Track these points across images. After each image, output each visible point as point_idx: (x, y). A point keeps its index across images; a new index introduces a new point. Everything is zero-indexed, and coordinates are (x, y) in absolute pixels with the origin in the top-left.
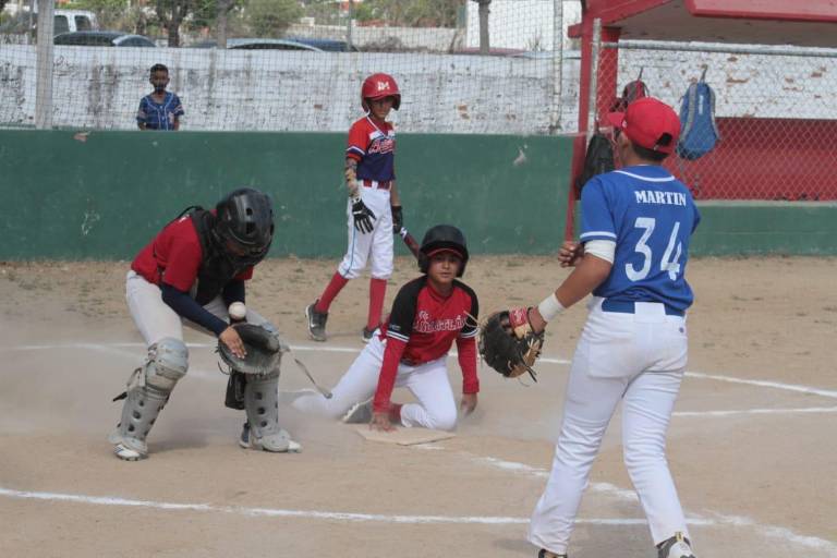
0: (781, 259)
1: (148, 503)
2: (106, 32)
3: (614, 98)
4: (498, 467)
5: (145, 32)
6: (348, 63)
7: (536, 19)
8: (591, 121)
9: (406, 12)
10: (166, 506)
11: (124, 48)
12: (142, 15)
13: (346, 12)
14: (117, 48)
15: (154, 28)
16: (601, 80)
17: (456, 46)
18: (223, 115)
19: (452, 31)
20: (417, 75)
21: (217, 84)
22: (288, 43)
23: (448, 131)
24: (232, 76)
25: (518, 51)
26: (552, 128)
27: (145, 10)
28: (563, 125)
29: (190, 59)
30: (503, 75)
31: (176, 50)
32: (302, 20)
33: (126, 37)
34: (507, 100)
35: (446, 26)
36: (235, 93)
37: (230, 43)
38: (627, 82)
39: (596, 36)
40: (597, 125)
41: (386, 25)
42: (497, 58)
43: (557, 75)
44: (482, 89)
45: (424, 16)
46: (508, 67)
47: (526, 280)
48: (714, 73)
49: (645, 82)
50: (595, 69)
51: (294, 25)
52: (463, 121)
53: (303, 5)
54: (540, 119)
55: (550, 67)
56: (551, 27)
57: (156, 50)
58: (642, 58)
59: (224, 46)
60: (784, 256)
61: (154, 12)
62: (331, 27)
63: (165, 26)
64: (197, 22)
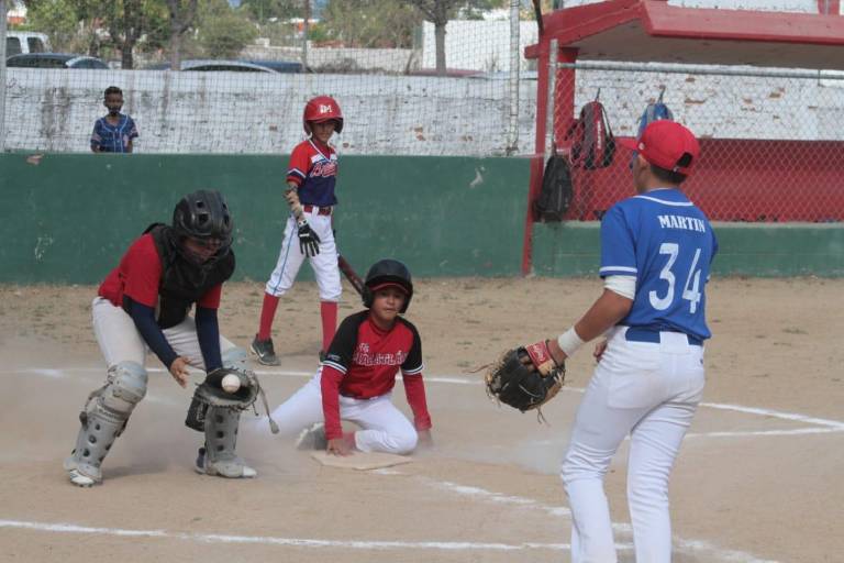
0: (739, 280)
1: (101, 530)
2: (59, 54)
3: (572, 119)
4: (455, 492)
5: (98, 54)
6: (303, 85)
7: (492, 40)
8: (548, 143)
9: (362, 33)
10: (121, 532)
11: (77, 70)
12: (95, 36)
13: (301, 33)
14: (69, 70)
15: (107, 50)
16: (558, 101)
17: (411, 67)
18: (176, 139)
19: (408, 52)
20: (373, 96)
21: (172, 105)
22: (242, 64)
23: (405, 153)
24: (187, 97)
25: (474, 72)
26: (508, 149)
27: (98, 31)
28: (520, 146)
29: (143, 80)
30: (460, 96)
31: (130, 72)
32: (257, 41)
33: (79, 59)
34: (464, 122)
35: (402, 47)
36: (189, 115)
37: (184, 64)
38: (584, 103)
39: (553, 57)
40: (555, 146)
41: (342, 46)
42: (453, 79)
43: (514, 95)
44: (439, 111)
45: (380, 37)
46: (464, 89)
47: (483, 303)
48: (672, 94)
49: (603, 103)
50: (552, 90)
51: (249, 46)
52: (419, 143)
53: (258, 26)
54: (496, 141)
55: (507, 89)
56: (508, 47)
57: (109, 72)
58: (600, 79)
59: (178, 69)
60: (743, 278)
61: (107, 34)
62: (286, 48)
63: (119, 48)
64: (151, 44)
